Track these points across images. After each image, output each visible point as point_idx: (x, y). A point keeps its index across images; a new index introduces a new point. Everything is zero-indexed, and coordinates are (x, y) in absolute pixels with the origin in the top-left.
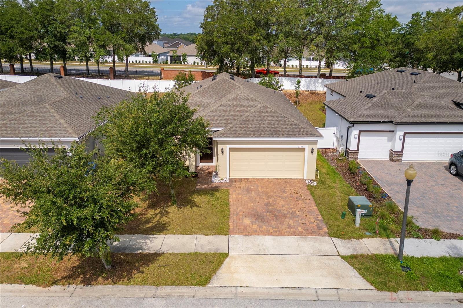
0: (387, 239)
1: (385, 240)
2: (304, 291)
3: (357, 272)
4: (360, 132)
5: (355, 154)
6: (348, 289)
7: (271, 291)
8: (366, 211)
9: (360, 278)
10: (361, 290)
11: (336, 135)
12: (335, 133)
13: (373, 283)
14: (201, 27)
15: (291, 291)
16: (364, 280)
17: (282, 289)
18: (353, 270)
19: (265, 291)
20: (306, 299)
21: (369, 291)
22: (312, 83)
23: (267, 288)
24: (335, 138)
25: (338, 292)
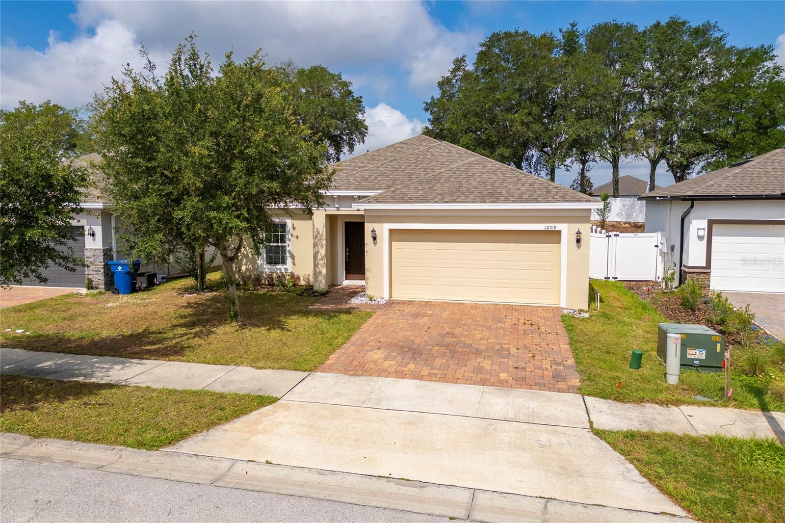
0: (761, 412)
1: (752, 414)
2: (430, 492)
3: (636, 468)
4: (711, 223)
5: (702, 276)
6: (585, 506)
7: (330, 479)
8: (704, 352)
9: (642, 483)
10: (635, 514)
11: (660, 250)
12: (659, 245)
13: (683, 499)
14: (426, 110)
15: (392, 487)
16: (655, 490)
17: (366, 480)
18: (623, 464)
19: (315, 477)
20: (426, 511)
21: (661, 517)
22: (637, 208)
23: (321, 472)
24: (660, 258)
25: (546, 507)
